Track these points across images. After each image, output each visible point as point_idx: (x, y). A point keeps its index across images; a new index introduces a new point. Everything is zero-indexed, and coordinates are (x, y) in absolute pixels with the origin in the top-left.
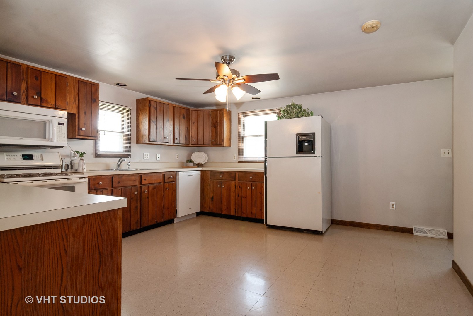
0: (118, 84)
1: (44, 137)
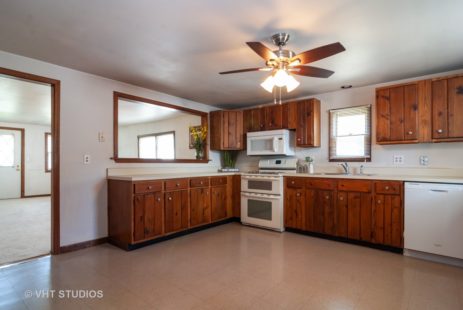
0: (343, 87)
1: (271, 149)
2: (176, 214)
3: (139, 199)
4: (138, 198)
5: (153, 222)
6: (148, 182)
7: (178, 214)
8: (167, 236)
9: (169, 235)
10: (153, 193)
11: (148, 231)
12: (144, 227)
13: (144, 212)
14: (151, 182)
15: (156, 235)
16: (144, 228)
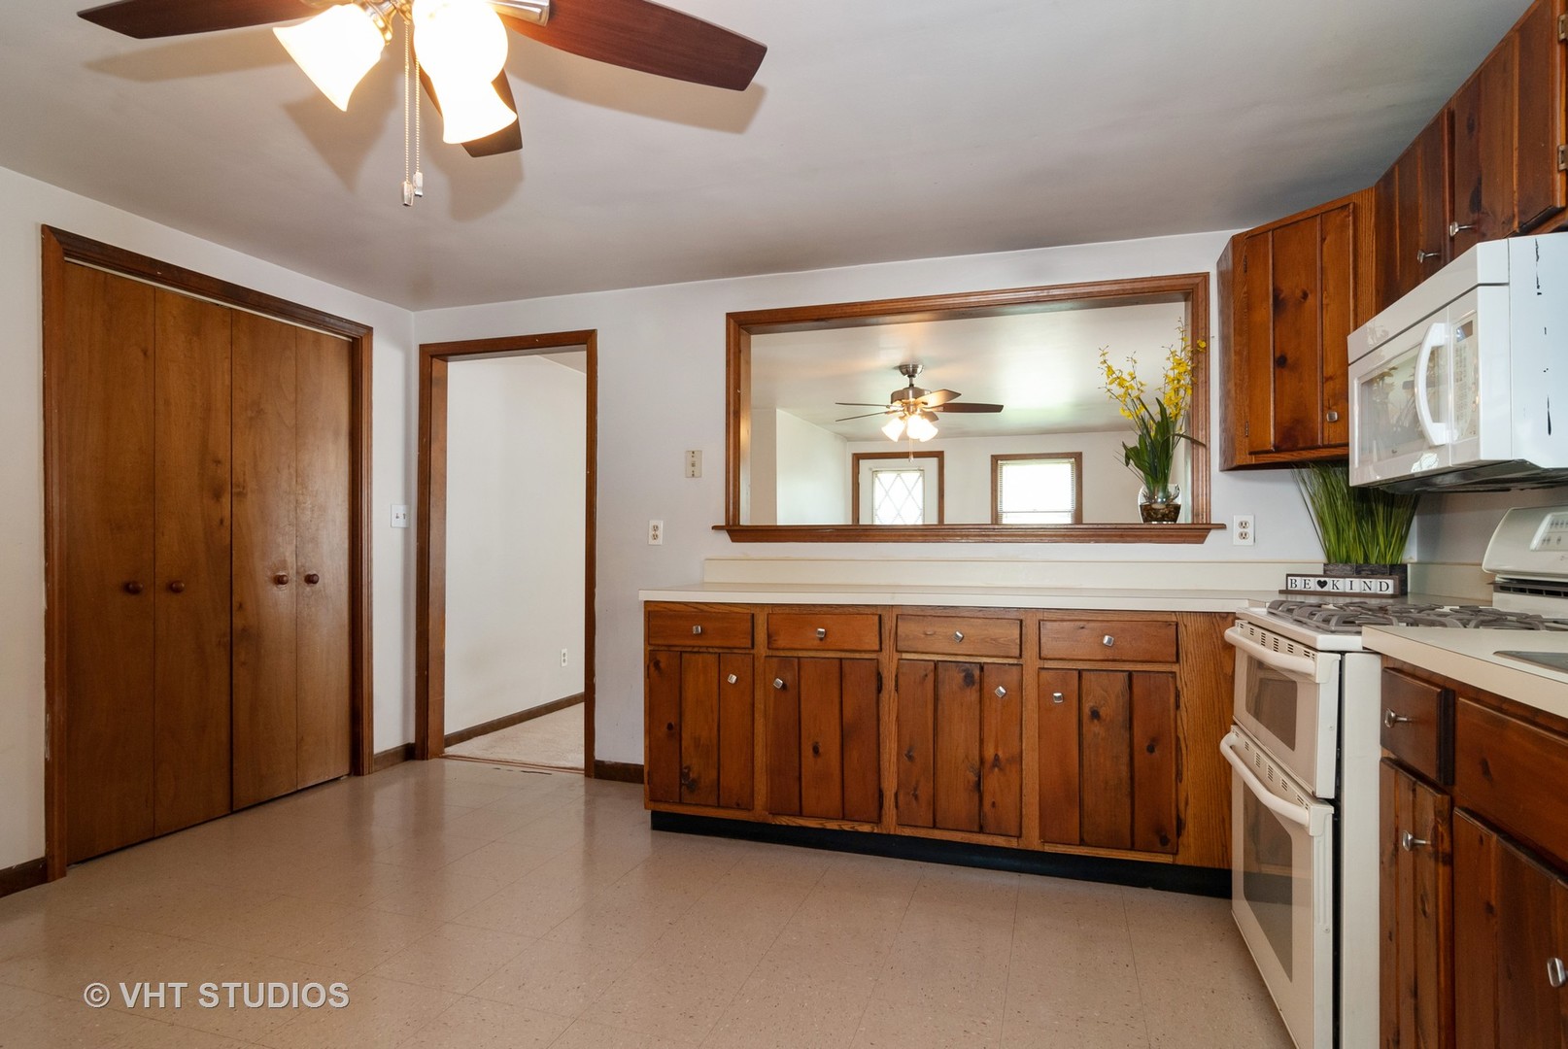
2: (816, 750)
3: (662, 665)
4: (658, 658)
5: (716, 757)
6: (702, 611)
7: (821, 750)
8: (776, 825)
9: (788, 826)
10: (716, 650)
11: (694, 781)
12: (681, 765)
13: (681, 715)
14: (711, 610)
15: (723, 807)
16: (681, 769)
